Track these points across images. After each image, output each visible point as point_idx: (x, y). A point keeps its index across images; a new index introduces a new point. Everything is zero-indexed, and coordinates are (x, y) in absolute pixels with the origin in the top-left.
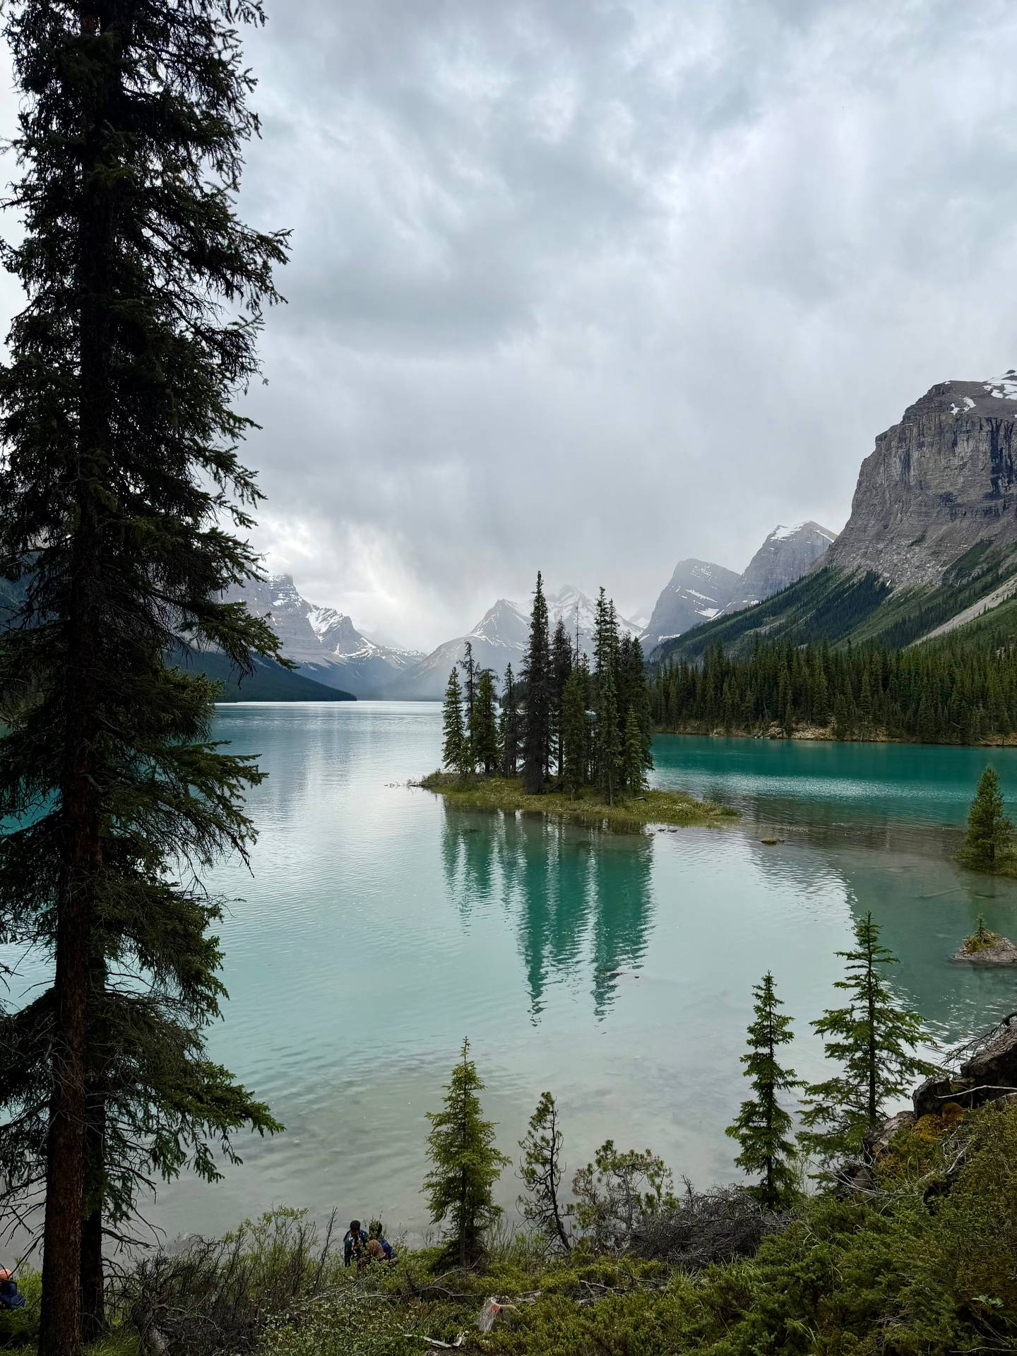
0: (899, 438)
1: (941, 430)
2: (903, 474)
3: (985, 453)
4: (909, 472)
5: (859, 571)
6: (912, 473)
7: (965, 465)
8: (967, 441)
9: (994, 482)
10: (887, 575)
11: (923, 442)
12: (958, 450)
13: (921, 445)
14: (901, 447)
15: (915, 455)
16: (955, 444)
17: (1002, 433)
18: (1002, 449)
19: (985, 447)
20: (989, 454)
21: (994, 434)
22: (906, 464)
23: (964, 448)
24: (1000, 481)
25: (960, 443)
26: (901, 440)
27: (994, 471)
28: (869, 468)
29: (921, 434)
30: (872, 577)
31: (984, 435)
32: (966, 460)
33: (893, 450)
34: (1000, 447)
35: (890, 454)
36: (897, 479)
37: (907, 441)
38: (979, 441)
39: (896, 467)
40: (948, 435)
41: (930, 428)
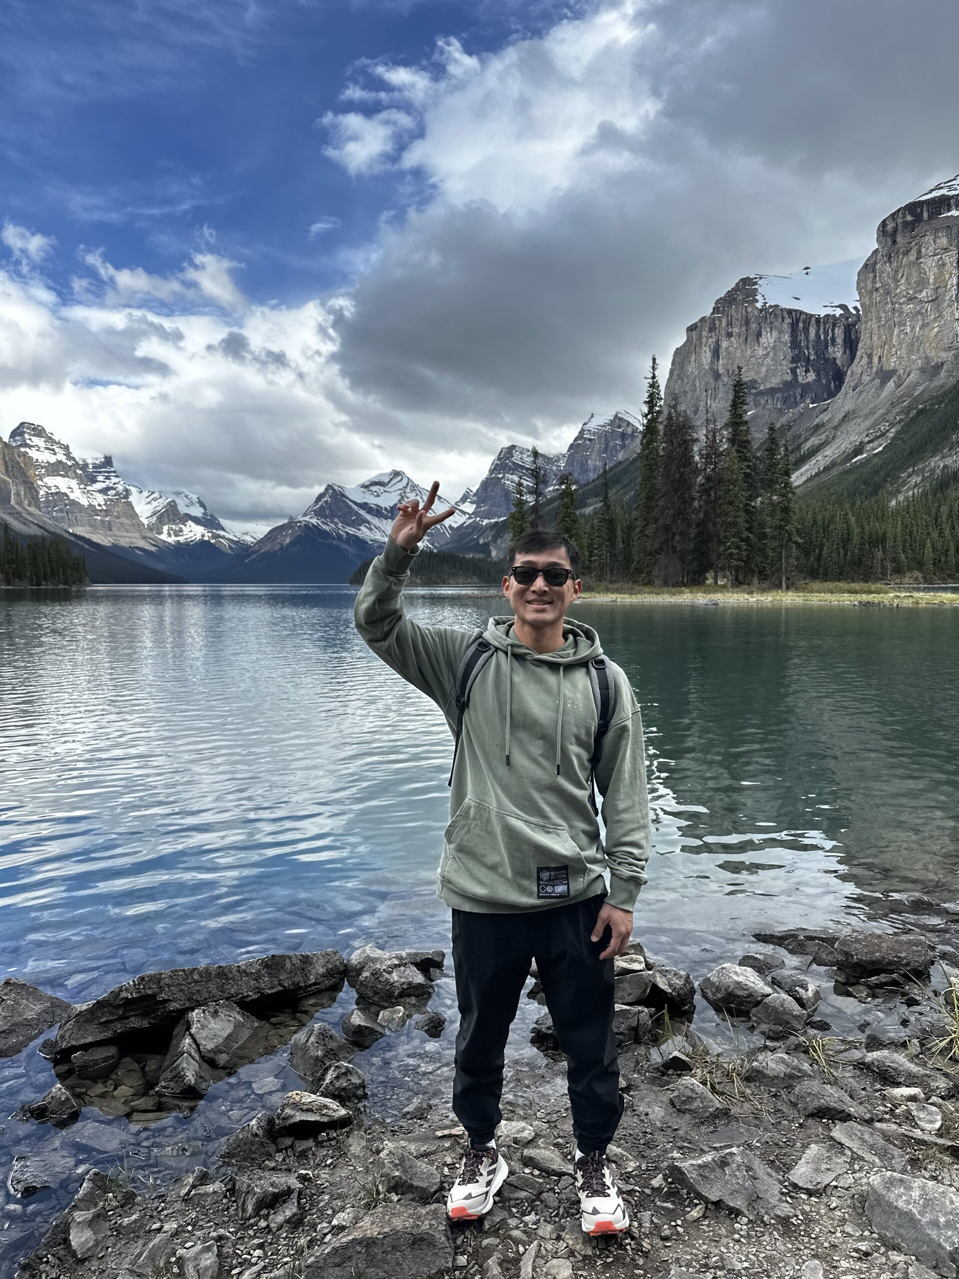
0: (710, 328)
1: (747, 322)
2: (712, 362)
3: (786, 344)
4: (718, 360)
6: (721, 361)
7: (768, 354)
8: (771, 332)
9: (793, 371)
11: (731, 332)
12: (763, 340)
13: (730, 335)
14: (711, 337)
15: (724, 344)
16: (759, 335)
17: (801, 325)
18: (800, 341)
19: (787, 338)
20: (789, 345)
21: (794, 326)
22: (716, 353)
23: (768, 338)
24: (798, 371)
25: (764, 333)
26: (712, 329)
27: (793, 361)
28: (680, 358)
29: (730, 324)
31: (786, 327)
32: (769, 350)
33: (704, 340)
34: (799, 339)
35: (701, 343)
36: (707, 368)
37: (717, 331)
38: (781, 332)
39: (706, 356)
40: (754, 326)
41: (738, 320)
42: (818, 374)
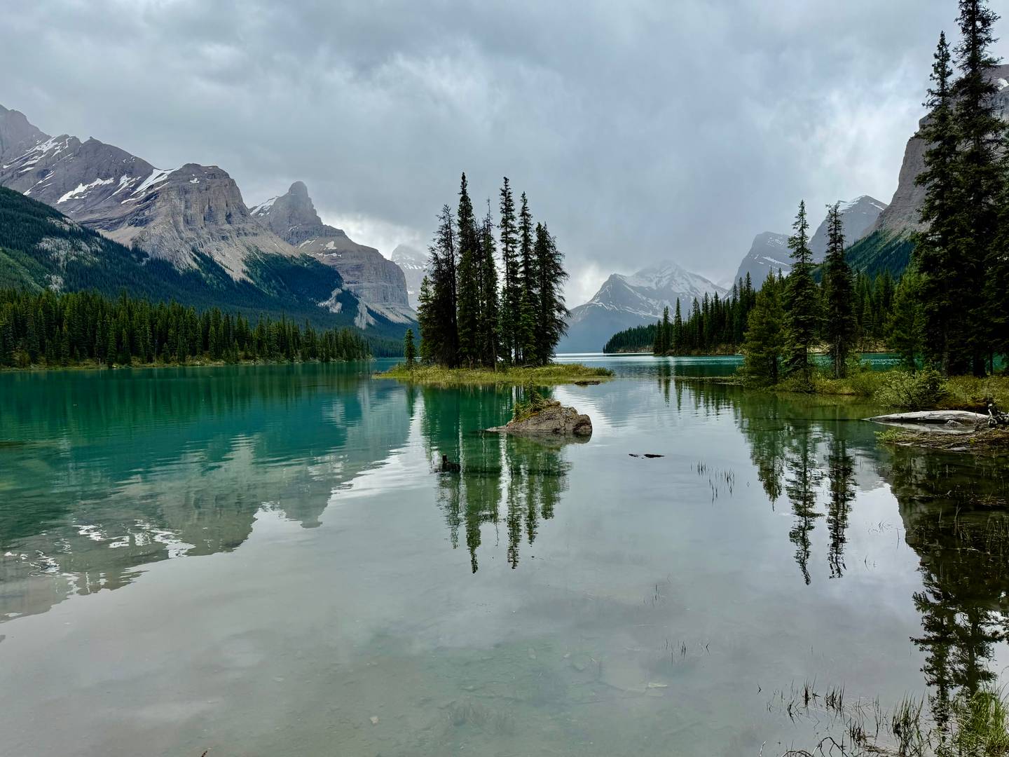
5: (904, 232)
28: (913, 147)
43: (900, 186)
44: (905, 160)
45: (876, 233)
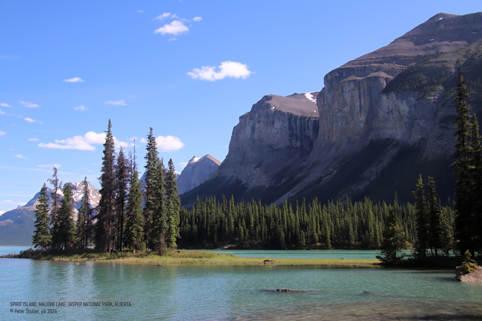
0: (250, 118)
1: (267, 116)
2: (251, 134)
3: (286, 128)
4: (254, 133)
5: (232, 179)
6: (255, 134)
7: (278, 132)
8: (279, 122)
9: (290, 140)
10: (245, 181)
11: (260, 121)
12: (275, 125)
13: (259, 122)
14: (251, 122)
15: (257, 126)
16: (273, 122)
17: (293, 119)
18: (293, 126)
19: (286, 125)
20: (288, 128)
21: (290, 120)
22: (253, 129)
23: (278, 125)
24: (292, 141)
25: (275, 122)
26: (251, 119)
27: (290, 136)
28: (237, 131)
29: (259, 117)
30: (239, 181)
31: (286, 120)
32: (278, 130)
33: (247, 123)
34: (292, 126)
35: (246, 125)
36: (249, 137)
37: (254, 120)
38: (283, 122)
39: (248, 131)
40: (271, 118)
41: (263, 115)
42: (302, 143)
43: (229, 152)
44: (232, 137)
45: (217, 178)
